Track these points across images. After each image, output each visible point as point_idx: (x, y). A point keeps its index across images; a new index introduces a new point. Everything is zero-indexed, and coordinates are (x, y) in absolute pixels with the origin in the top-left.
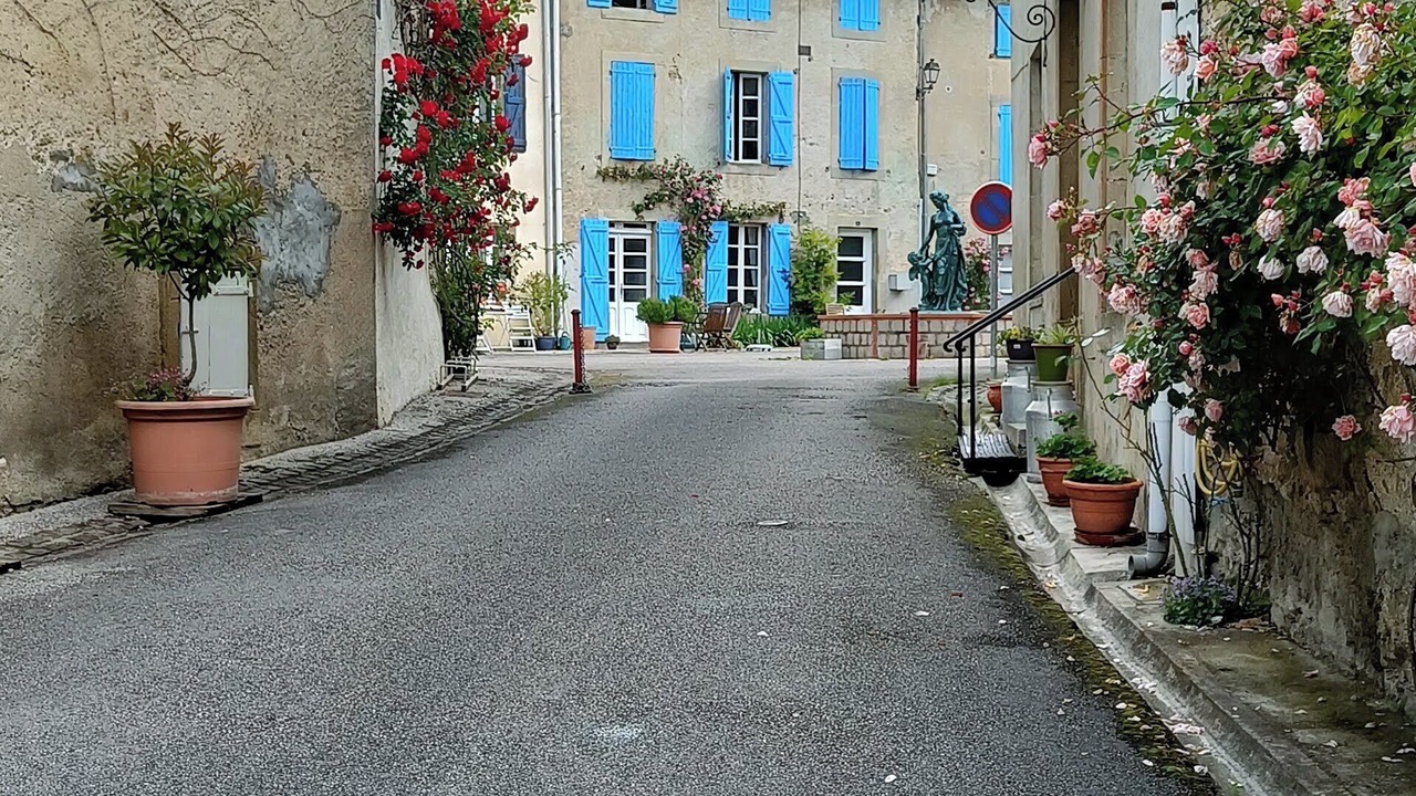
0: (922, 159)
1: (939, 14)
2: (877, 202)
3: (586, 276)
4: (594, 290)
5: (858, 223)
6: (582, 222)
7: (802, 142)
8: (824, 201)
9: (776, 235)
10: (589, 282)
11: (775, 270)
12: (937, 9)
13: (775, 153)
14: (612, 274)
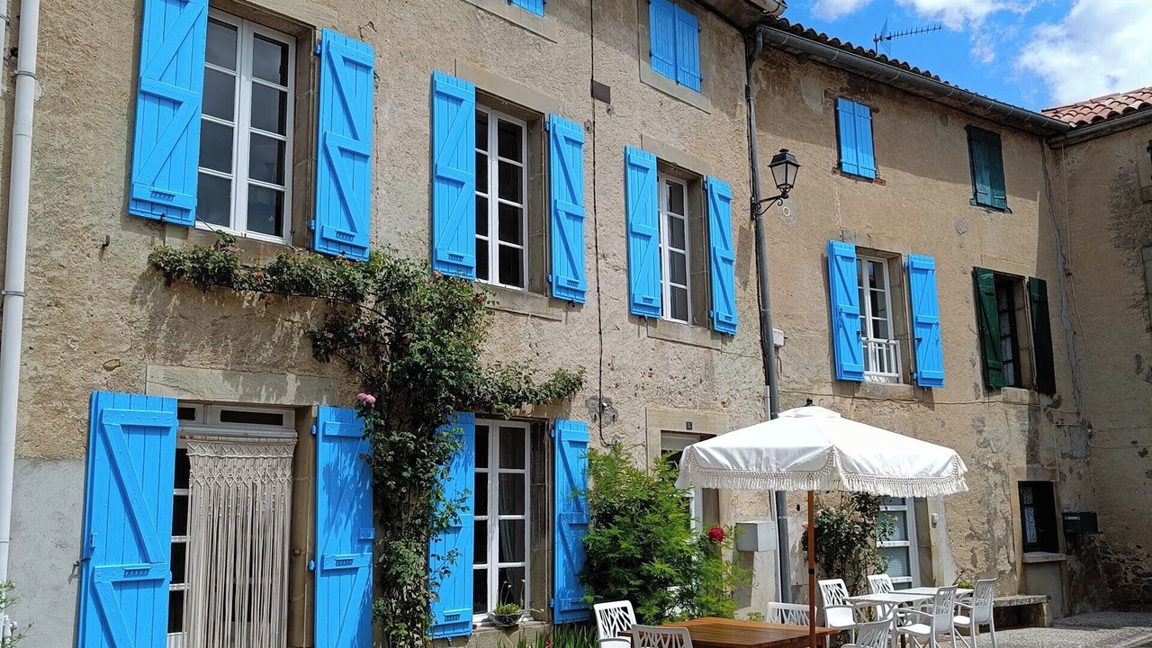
0: (764, 320)
1: (767, 95)
2: (711, 387)
3: (97, 564)
4: (120, 605)
5: (689, 425)
6: (93, 402)
7: (601, 262)
8: (638, 379)
9: (566, 446)
10: (104, 584)
11: (565, 524)
12: (763, 85)
13: (561, 274)
14: (178, 553)
